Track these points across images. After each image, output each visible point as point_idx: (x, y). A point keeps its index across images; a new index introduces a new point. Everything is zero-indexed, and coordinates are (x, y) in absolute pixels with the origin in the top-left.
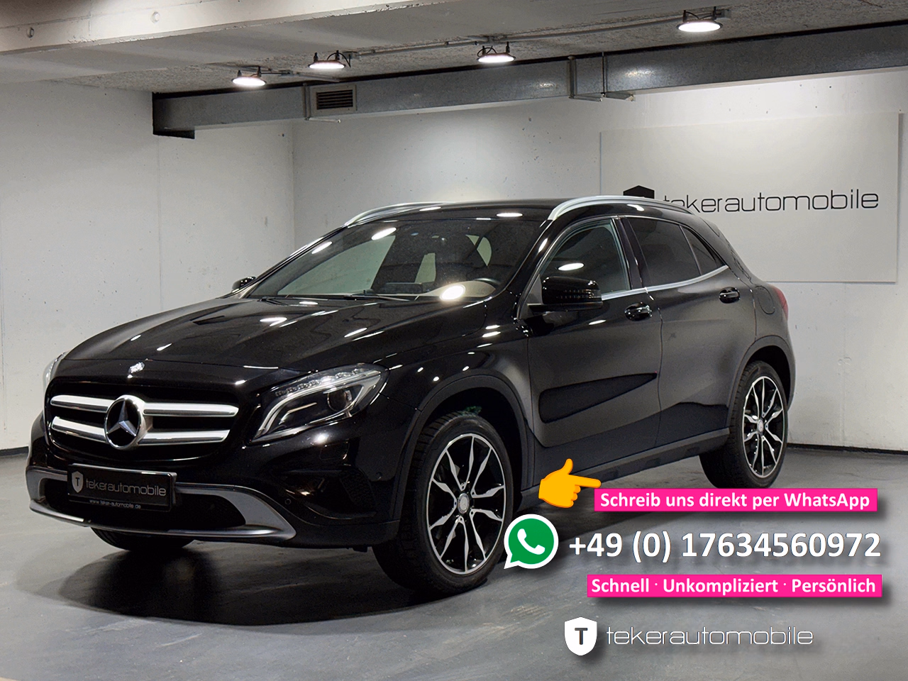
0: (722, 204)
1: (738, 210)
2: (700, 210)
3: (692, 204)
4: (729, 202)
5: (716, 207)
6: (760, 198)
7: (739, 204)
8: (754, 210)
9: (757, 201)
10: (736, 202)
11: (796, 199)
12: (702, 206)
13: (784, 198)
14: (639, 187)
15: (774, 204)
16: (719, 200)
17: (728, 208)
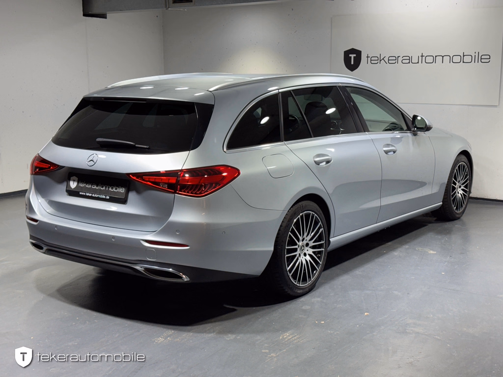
0: (400, 59)
1: (409, 63)
2: (387, 62)
3: (383, 59)
4: (404, 58)
5: (397, 61)
6: (422, 56)
7: (410, 59)
8: (418, 63)
9: (420, 58)
10: (408, 58)
11: (443, 57)
12: (389, 60)
13: (436, 56)
14: (353, 49)
15: (430, 59)
16: (398, 57)
17: (404, 61)
